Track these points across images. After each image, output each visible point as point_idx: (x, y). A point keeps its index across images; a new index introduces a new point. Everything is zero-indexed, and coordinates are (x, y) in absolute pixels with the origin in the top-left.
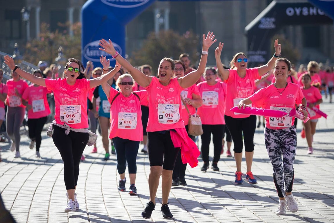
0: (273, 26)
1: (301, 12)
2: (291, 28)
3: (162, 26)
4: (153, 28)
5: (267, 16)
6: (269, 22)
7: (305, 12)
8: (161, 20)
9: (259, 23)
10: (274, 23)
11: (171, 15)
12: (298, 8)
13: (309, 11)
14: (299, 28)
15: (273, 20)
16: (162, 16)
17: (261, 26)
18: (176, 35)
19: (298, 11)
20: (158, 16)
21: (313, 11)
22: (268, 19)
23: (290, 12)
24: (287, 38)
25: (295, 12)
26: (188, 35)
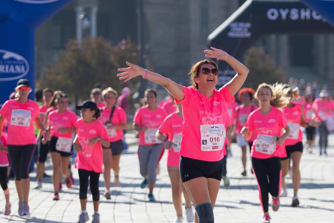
0: (248, 35)
1: (289, 15)
2: (273, 37)
3: (87, 32)
4: (73, 34)
5: (239, 19)
6: (243, 28)
7: (294, 15)
8: (86, 22)
9: (228, 29)
10: (249, 30)
11: (100, 16)
12: (284, 9)
13: (299, 14)
14: (284, 39)
15: (248, 25)
16: (88, 16)
17: (231, 34)
18: (108, 45)
19: (284, 14)
20: (81, 16)
21: (305, 14)
22: (241, 25)
23: (272, 15)
24: (267, 52)
25: (280, 15)
26: (123, 45)
